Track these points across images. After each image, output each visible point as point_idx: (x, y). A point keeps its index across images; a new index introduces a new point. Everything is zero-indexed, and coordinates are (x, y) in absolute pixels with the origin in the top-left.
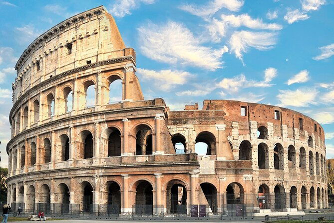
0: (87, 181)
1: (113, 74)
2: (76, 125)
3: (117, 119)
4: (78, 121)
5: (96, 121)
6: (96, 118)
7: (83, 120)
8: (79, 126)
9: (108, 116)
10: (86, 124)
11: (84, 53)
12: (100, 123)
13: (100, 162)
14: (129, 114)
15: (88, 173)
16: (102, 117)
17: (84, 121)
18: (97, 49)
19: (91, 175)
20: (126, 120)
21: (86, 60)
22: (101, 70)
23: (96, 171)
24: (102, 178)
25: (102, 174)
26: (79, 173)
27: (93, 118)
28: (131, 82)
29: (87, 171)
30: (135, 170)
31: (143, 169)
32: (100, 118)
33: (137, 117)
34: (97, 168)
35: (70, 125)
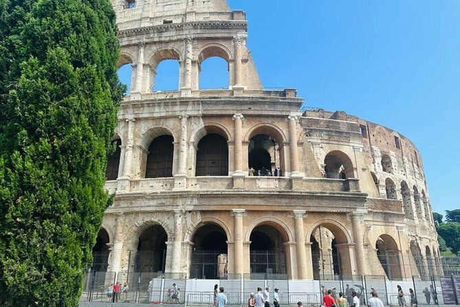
0: (156, 220)
1: (213, 45)
2: (141, 116)
3: (224, 113)
4: (146, 109)
5: (183, 114)
6: (183, 108)
7: (157, 109)
8: (146, 119)
9: (207, 107)
10: (161, 118)
11: (160, 9)
12: (190, 117)
13: (187, 185)
14: (246, 107)
15: (163, 205)
16: (196, 107)
17: (159, 112)
18: (183, 6)
19: (169, 209)
20: (239, 117)
21: (164, 19)
22: (193, 36)
23: (180, 202)
24: (189, 216)
25: (191, 208)
26: (139, 205)
27: (177, 108)
28: (245, 61)
29: (159, 202)
30: (257, 201)
31: (271, 202)
32: (191, 110)
33: (259, 113)
34: (183, 195)
35: (126, 116)
